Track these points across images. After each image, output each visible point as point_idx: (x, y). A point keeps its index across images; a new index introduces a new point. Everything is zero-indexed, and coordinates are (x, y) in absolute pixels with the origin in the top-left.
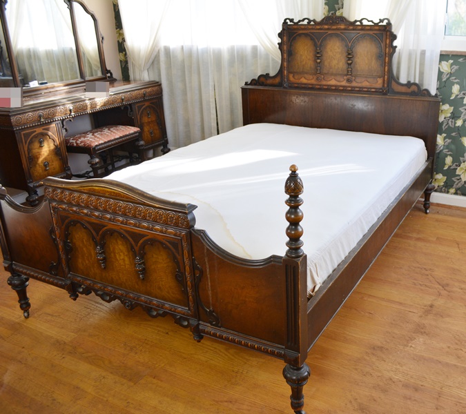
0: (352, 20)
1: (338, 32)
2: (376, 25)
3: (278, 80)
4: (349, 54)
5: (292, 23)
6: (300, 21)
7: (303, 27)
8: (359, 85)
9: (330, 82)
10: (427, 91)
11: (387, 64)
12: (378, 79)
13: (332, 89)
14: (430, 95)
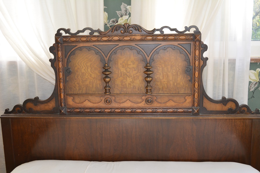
0: (150, 29)
1: (133, 44)
2: (181, 33)
3: (52, 105)
4: (148, 70)
5: (68, 35)
6: (79, 32)
7: (85, 39)
8: (163, 105)
9: (123, 105)
10: (247, 107)
11: (197, 79)
12: (186, 98)
13: (127, 113)
14: (251, 112)
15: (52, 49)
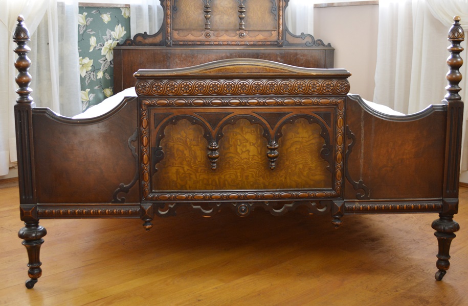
4: (242, 8)
8: (253, 39)
9: (220, 38)
10: (321, 41)
11: (281, 17)
12: (273, 32)
13: (224, 45)
14: (324, 45)
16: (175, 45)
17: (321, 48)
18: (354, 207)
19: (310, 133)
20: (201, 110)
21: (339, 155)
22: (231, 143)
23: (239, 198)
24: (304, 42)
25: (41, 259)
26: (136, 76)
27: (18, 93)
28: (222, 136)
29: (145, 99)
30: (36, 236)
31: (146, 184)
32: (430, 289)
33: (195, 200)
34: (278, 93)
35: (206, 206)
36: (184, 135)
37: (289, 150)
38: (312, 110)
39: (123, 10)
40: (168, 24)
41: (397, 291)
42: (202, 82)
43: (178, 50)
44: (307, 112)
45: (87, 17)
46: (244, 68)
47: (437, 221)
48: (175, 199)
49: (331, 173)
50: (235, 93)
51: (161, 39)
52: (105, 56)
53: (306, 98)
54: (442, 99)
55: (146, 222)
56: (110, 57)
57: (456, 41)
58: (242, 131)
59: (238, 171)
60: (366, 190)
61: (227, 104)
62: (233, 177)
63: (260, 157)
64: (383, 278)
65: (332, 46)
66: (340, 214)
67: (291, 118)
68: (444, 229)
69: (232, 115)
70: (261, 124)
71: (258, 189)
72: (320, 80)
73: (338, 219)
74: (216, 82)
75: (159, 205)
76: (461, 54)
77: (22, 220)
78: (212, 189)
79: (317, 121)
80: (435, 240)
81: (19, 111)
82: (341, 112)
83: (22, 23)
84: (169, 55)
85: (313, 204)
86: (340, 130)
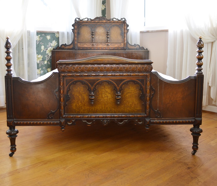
0: (108, 19)
1: (103, 24)
4: (108, 33)
5: (79, 20)
6: (83, 19)
7: (85, 22)
8: (113, 47)
9: (98, 46)
10: (143, 47)
11: (125, 37)
12: (122, 44)
13: (100, 49)
14: (144, 49)
15: (73, 25)
16: (78, 49)
17: (143, 50)
18: (155, 121)
19: (135, 88)
20: (86, 78)
21: (148, 98)
22: (100, 93)
23: (103, 117)
24: (136, 48)
25: (16, 144)
26: (58, 63)
27: (7, 70)
28: (96, 90)
29: (62, 73)
30: (14, 133)
31: (62, 111)
32: (189, 159)
33: (84, 118)
34: (121, 71)
35: (89, 121)
36: (79, 89)
37: (126, 96)
38: (136, 78)
39: (56, 34)
40: (75, 40)
41: (174, 160)
42: (87, 66)
43: (80, 51)
44: (134, 79)
45: (40, 37)
46: (105, 60)
47: (192, 128)
48: (75, 117)
49: (144, 106)
50: (101, 71)
51: (73, 47)
52: (48, 54)
53: (133, 73)
54: (195, 73)
55: (62, 128)
56: (50, 55)
57: (200, 48)
58: (105, 87)
59: (103, 105)
60: (161, 114)
61: (98, 76)
62: (101, 108)
63: (112, 99)
64: (168, 154)
65: (148, 50)
66: (149, 125)
67: (126, 82)
68: (195, 132)
69: (100, 80)
70: (113, 84)
71: (112, 113)
72: (139, 65)
73: (148, 127)
74: (93, 66)
75: (68, 120)
76: (202, 53)
77: (8, 126)
78: (91, 113)
79: (138, 83)
80: (192, 136)
81: (7, 78)
82: (149, 79)
83: (9, 40)
84: (76, 54)
85: (136, 120)
86: (148, 87)
